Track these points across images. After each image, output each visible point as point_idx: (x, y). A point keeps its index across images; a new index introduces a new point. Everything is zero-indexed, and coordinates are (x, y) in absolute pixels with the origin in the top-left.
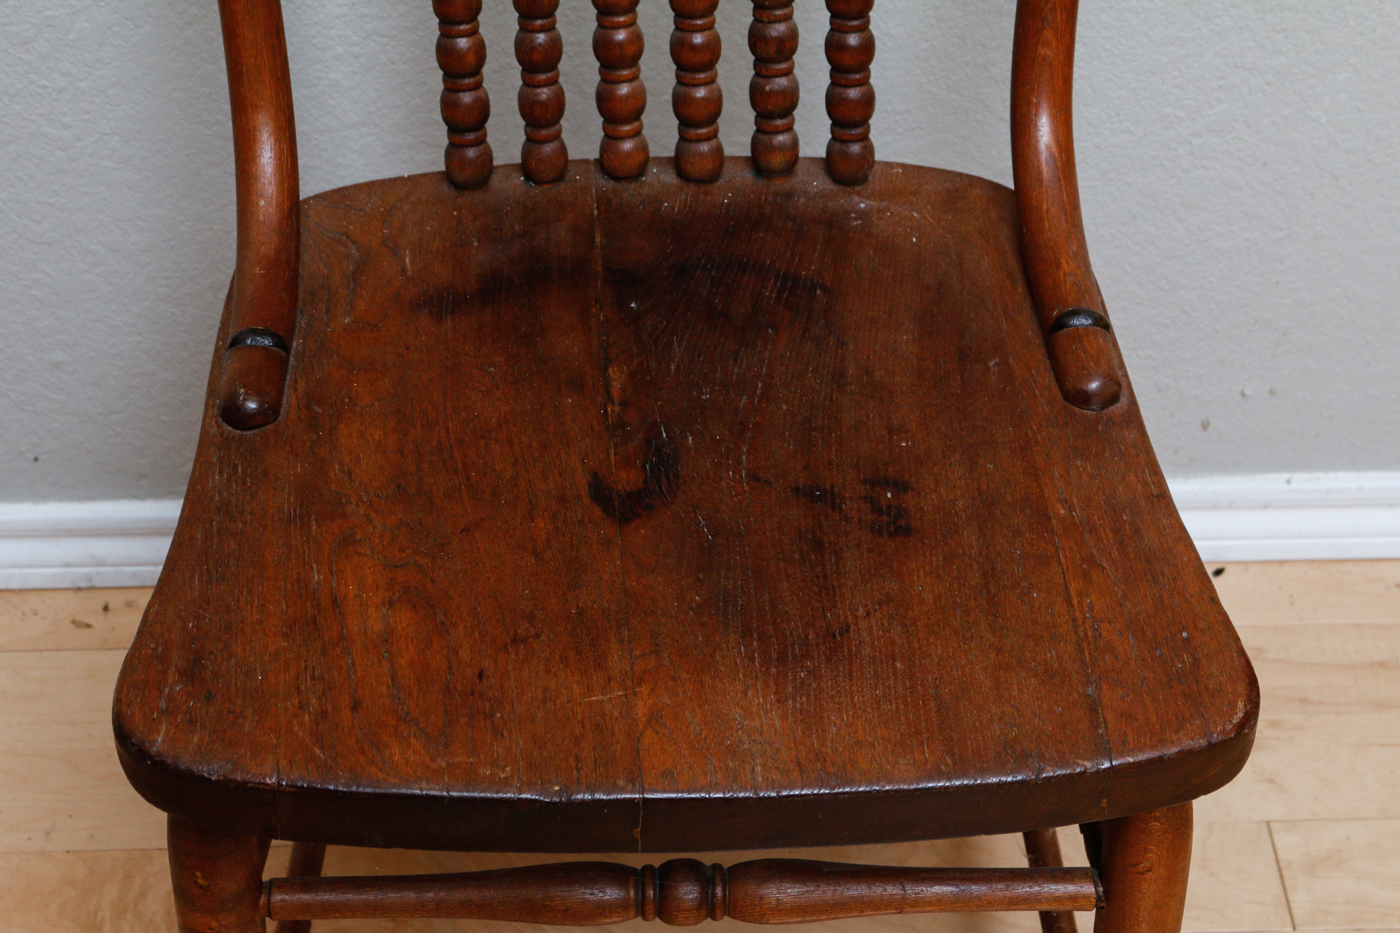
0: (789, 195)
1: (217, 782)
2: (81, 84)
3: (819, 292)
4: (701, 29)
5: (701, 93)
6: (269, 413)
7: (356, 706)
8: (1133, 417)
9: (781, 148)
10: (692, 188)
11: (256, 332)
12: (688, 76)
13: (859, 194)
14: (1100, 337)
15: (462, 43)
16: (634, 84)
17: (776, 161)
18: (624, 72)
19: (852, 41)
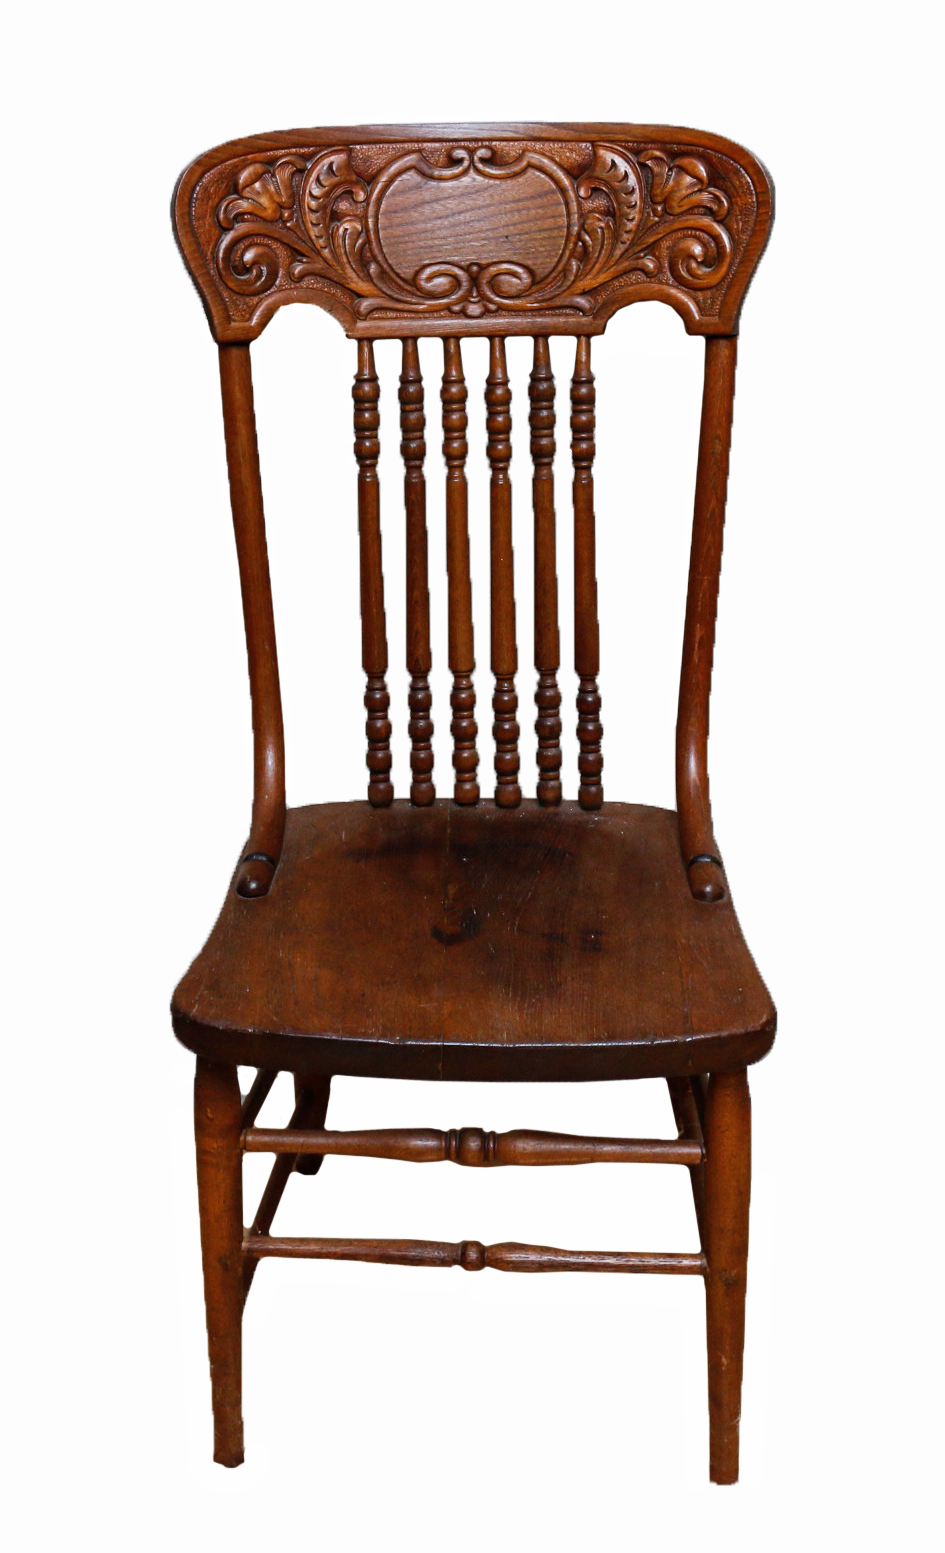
0: (556, 814)
1: (223, 1030)
3: (567, 855)
4: (508, 720)
5: (508, 757)
6: (263, 890)
7: (296, 1003)
8: (730, 905)
9: (553, 788)
10: (503, 811)
11: (259, 854)
12: (502, 746)
13: (595, 814)
14: (714, 867)
15: (379, 724)
16: (472, 751)
17: (550, 795)
18: (467, 744)
19: (591, 727)
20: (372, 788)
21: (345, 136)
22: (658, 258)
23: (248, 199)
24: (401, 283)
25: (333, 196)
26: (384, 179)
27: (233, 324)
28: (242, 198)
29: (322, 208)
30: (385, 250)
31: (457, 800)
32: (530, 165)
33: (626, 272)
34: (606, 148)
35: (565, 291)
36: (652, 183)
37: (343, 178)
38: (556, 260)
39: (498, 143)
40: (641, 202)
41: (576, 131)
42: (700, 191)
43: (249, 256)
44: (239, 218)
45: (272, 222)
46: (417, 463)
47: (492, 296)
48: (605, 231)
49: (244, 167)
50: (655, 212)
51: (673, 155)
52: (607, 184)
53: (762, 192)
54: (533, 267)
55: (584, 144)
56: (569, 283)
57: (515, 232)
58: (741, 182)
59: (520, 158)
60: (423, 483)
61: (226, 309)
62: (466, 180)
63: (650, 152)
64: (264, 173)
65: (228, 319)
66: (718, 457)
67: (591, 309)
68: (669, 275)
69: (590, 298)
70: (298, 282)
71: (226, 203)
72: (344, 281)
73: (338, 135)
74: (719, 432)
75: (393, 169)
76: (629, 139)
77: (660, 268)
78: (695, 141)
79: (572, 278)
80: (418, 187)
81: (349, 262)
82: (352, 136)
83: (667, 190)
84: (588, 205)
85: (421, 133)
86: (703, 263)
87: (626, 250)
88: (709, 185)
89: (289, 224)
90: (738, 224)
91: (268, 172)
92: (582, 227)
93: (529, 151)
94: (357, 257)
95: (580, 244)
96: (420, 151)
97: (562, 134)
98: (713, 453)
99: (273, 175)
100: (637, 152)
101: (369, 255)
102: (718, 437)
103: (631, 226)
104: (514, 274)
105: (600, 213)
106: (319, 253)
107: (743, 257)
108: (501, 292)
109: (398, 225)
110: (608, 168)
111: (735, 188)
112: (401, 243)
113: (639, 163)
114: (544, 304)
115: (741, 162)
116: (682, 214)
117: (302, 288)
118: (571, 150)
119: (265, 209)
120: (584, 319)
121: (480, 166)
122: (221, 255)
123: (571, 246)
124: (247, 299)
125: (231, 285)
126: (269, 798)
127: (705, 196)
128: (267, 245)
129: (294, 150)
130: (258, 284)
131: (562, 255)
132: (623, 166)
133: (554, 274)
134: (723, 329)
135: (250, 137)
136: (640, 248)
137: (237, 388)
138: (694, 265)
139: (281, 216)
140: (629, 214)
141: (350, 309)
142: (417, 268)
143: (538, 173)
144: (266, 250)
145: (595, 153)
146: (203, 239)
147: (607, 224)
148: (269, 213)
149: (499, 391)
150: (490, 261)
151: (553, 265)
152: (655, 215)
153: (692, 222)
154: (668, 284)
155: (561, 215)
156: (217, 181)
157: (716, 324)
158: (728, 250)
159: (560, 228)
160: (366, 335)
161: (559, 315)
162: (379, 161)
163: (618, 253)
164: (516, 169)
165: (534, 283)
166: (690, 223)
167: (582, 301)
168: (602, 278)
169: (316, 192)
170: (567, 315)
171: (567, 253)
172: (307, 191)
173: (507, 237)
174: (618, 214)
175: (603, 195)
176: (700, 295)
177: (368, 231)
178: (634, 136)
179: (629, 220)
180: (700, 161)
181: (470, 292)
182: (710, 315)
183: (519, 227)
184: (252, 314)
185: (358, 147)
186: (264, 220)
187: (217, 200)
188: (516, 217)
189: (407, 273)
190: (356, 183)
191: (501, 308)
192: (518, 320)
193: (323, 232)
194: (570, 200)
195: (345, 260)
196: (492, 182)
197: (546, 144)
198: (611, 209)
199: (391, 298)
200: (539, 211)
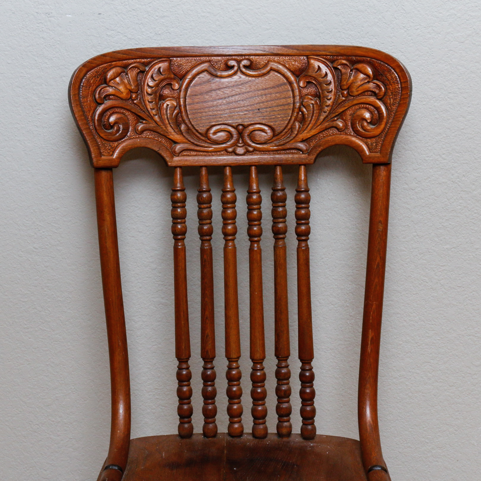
0: (288, 442)
2: (65, 421)
3: (295, 466)
4: (260, 387)
5: (260, 408)
9: (286, 427)
10: (257, 440)
11: (113, 465)
12: (256, 402)
13: (311, 442)
14: (383, 473)
15: (185, 389)
16: (239, 405)
17: (284, 431)
18: (236, 401)
19: (308, 391)
20: (180, 427)
21: (168, 53)
22: (345, 121)
23: (112, 87)
24: (199, 135)
25: (161, 86)
26: (189, 76)
27: (103, 157)
28: (109, 86)
29: (154, 93)
30: (190, 117)
31: (230, 434)
32: (272, 69)
33: (326, 129)
34: (315, 59)
35: (292, 140)
36: (341, 78)
37: (166, 76)
38: (287, 122)
39: (254, 57)
40: (335, 89)
41: (298, 50)
42: (369, 82)
43: (112, 119)
44: (107, 97)
45: (126, 100)
46: (208, 238)
47: (250, 143)
48: (315, 106)
49: (110, 69)
50: (343, 94)
51: (353, 63)
52: (315, 79)
53: (404, 82)
54: (274, 127)
55: (302, 57)
56: (294, 135)
57: (264, 107)
58: (392, 77)
59: (266, 65)
60: (211, 249)
61: (99, 149)
62: (236, 78)
63: (340, 61)
64: (121, 73)
65: (100, 154)
66: (381, 233)
67: (307, 150)
68: (351, 130)
69: (306, 144)
70: (140, 134)
71: (99, 89)
72: (166, 134)
73: (164, 52)
74: (381, 219)
75: (194, 71)
76: (328, 54)
77: (346, 126)
78: (366, 54)
79: (296, 132)
80: (208, 81)
81: (169, 123)
82: (171, 53)
83: (350, 81)
84: (305, 91)
85: (210, 51)
86: (371, 123)
87: (327, 116)
88: (374, 79)
89: (135, 102)
90: (390, 100)
91: (124, 72)
92: (301, 104)
93: (272, 61)
94: (175, 121)
95: (300, 113)
96: (209, 61)
97: (290, 52)
98: (378, 231)
99: (127, 74)
100: (332, 62)
101: (180, 119)
102: (380, 222)
103: (329, 102)
104: (263, 130)
105: (312, 95)
106: (152, 118)
107: (394, 118)
108: (256, 141)
109: (197, 103)
110: (316, 70)
111: (388, 80)
112: (199, 113)
113: (334, 68)
114: (280, 147)
115: (392, 66)
116: (358, 95)
117: (142, 137)
118: (295, 61)
119: (122, 93)
120: (303, 155)
121: (244, 70)
122: (96, 118)
123: (295, 114)
124: (111, 144)
125: (102, 135)
126: (120, 432)
127: (371, 85)
128: (123, 113)
129: (139, 60)
130: (118, 135)
131: (290, 120)
132: (324, 69)
133: (286, 130)
134: (382, 160)
135: (114, 52)
136: (334, 115)
137: (105, 194)
138: (365, 124)
139: (131, 97)
140: (328, 96)
141: (171, 151)
142: (208, 127)
143: (276, 74)
144: (123, 116)
145: (308, 62)
146: (86, 109)
147: (316, 101)
148: (124, 95)
149: (255, 197)
150: (249, 123)
151: (285, 125)
152: (343, 96)
153: (364, 100)
154: (351, 135)
155: (289, 97)
156: (95, 76)
157: (378, 157)
158: (385, 115)
159: (289, 104)
160: (179, 165)
161: (289, 153)
162: (186, 67)
163: (322, 118)
164: (264, 71)
165: (274, 135)
166: (362, 101)
167: (301, 145)
168: (313, 132)
169: (151, 84)
170: (293, 153)
171: (293, 118)
172: (146, 83)
173: (259, 109)
174: (321, 95)
175: (314, 86)
176: (369, 141)
177: (180, 106)
178: (330, 52)
179: (328, 99)
180: (368, 65)
181: (238, 141)
182: (375, 152)
183: (266, 104)
184: (114, 152)
185: (175, 59)
186: (122, 99)
187: (94, 87)
188: (264, 98)
189: (202, 130)
190: (174, 79)
191: (255, 150)
192: (266, 156)
193: (155, 106)
194: (294, 89)
195: (167, 122)
196: (250, 79)
197: (281, 57)
198: (318, 93)
199: (193, 143)
200: (277, 95)
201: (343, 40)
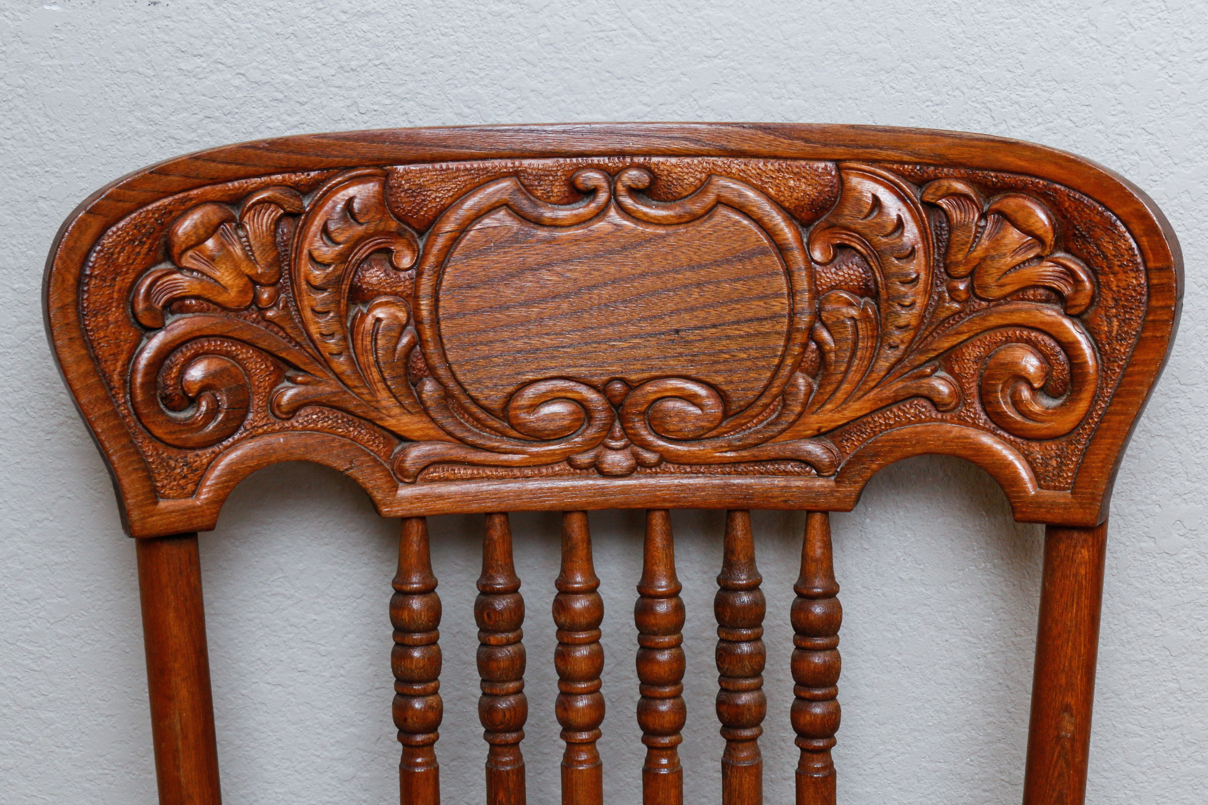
21: (375, 150)
22: (957, 377)
23: (192, 270)
24: (482, 415)
25: (354, 258)
26: (449, 226)
27: (163, 504)
28: (180, 269)
29: (334, 283)
30: (451, 356)
32: (720, 202)
33: (897, 400)
34: (864, 174)
35: (784, 430)
36: (949, 240)
37: (372, 227)
38: (769, 374)
39: (662, 159)
40: (927, 275)
41: (806, 141)
42: (1039, 258)
43: (196, 373)
44: (176, 305)
45: (237, 310)
46: (511, 737)
47: (651, 438)
48: (860, 325)
49: (185, 213)
50: (952, 291)
51: (989, 190)
52: (862, 237)
53: (1160, 270)
54: (724, 388)
55: (822, 165)
56: (791, 418)
57: (694, 323)
58: (1116, 247)
59: (702, 187)
60: (520, 772)
61: (149, 476)
62: (600, 226)
63: (945, 183)
64: (222, 222)
65: (155, 494)
66: (1067, 745)
67: (833, 465)
68: (978, 406)
69: (831, 445)
70: (288, 419)
71: (148, 282)
72: (373, 415)
73: (363, 148)
74: (1070, 700)
75: (471, 203)
76: (906, 158)
77: (960, 395)
78: (1032, 167)
79: (798, 409)
80: (515, 239)
81: (384, 380)
82: (387, 150)
83: (978, 253)
84: (828, 275)
85: (518, 142)
86: (1047, 390)
87: (900, 361)
88: (1057, 247)
89: (270, 314)
90: (1110, 323)
91: (230, 219)
92: (817, 316)
93: (721, 175)
94: (401, 371)
95: (813, 346)
96: (516, 174)
97: (783, 145)
98: (1058, 738)
99: (241, 226)
100: (921, 183)
101: (421, 365)
102: (1067, 708)
103: (906, 317)
104: (691, 399)
105: (851, 291)
106: (326, 364)
107: (1120, 385)
108: (667, 431)
109: (476, 311)
110: (866, 211)
111: (1106, 257)
112: (481, 343)
113: (925, 204)
114: (744, 453)
115: (1116, 211)
116: (1004, 299)
117: (294, 428)
118: (798, 176)
119: (225, 288)
120: (819, 483)
121: (628, 201)
122: (139, 379)
123: (797, 350)
124: (191, 456)
125: (159, 432)
127: (1047, 269)
128: (228, 354)
129: (279, 177)
130: (211, 427)
131: (779, 367)
132: (893, 206)
133: (764, 400)
134: (1078, 515)
135: (195, 158)
136: (924, 358)
137: (172, 615)
138: (1026, 394)
139: (256, 300)
140: (905, 295)
141: (388, 467)
142: (510, 389)
143: (737, 217)
144: (227, 363)
145: (842, 182)
146: (104, 349)
147: (864, 310)
148: (231, 296)
149: (663, 607)
150: (646, 375)
151: (762, 384)
152: (953, 299)
153: (1024, 315)
154: (976, 426)
155: (777, 295)
156: (132, 241)
157: (1066, 507)
158: (1091, 362)
159: (774, 317)
160: (415, 512)
161: (773, 474)
162: (440, 194)
163: (883, 365)
164: (696, 207)
165: (726, 415)
166: (1016, 318)
167: (815, 449)
168: (855, 409)
169: (326, 251)
170: (786, 473)
171: (789, 361)
172: (305, 252)
173: (677, 331)
174: (883, 292)
175: (857, 259)
176: (1036, 447)
177: (419, 322)
178: (914, 153)
179: (903, 306)
180: (1040, 205)
181: (608, 430)
182: (1055, 488)
183: (702, 314)
184: (198, 484)
185: (400, 168)
186: (223, 308)
187: (131, 277)
188: (696, 295)
189: (493, 397)
190: (399, 234)
191: (665, 458)
192: (700, 481)
193: (335, 327)
194: (794, 268)
195: (376, 376)
196: (650, 230)
197: (753, 162)
198: (871, 284)
199: (462, 441)
200: (738, 285)
201: (957, 93)
